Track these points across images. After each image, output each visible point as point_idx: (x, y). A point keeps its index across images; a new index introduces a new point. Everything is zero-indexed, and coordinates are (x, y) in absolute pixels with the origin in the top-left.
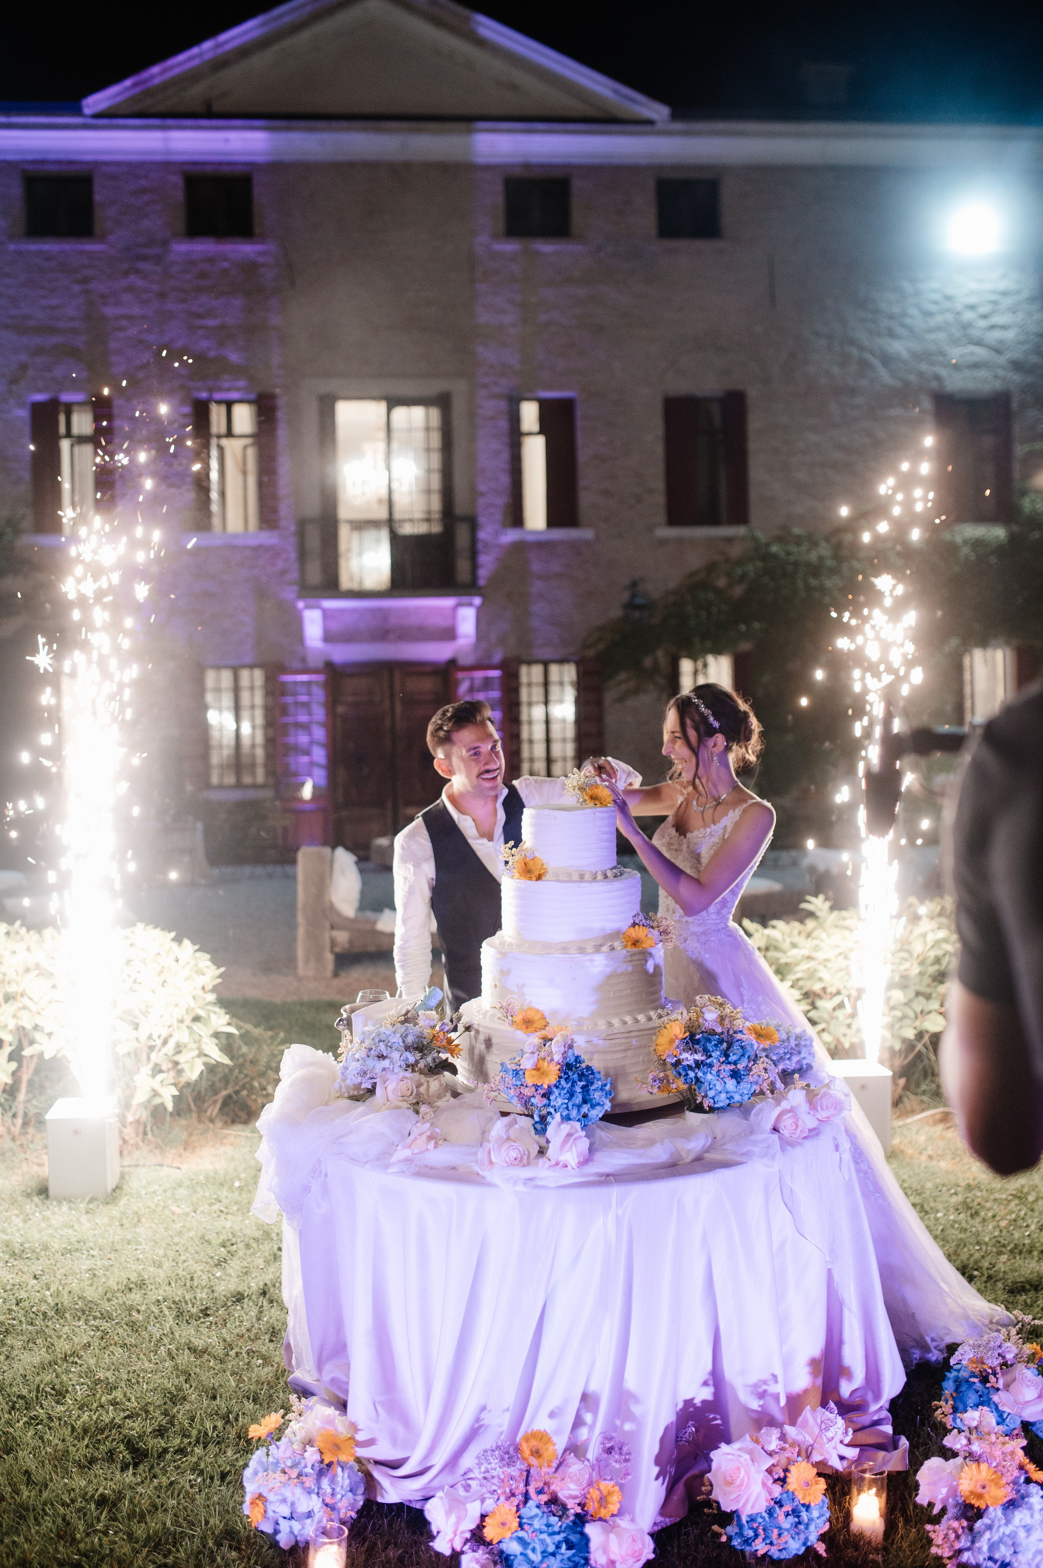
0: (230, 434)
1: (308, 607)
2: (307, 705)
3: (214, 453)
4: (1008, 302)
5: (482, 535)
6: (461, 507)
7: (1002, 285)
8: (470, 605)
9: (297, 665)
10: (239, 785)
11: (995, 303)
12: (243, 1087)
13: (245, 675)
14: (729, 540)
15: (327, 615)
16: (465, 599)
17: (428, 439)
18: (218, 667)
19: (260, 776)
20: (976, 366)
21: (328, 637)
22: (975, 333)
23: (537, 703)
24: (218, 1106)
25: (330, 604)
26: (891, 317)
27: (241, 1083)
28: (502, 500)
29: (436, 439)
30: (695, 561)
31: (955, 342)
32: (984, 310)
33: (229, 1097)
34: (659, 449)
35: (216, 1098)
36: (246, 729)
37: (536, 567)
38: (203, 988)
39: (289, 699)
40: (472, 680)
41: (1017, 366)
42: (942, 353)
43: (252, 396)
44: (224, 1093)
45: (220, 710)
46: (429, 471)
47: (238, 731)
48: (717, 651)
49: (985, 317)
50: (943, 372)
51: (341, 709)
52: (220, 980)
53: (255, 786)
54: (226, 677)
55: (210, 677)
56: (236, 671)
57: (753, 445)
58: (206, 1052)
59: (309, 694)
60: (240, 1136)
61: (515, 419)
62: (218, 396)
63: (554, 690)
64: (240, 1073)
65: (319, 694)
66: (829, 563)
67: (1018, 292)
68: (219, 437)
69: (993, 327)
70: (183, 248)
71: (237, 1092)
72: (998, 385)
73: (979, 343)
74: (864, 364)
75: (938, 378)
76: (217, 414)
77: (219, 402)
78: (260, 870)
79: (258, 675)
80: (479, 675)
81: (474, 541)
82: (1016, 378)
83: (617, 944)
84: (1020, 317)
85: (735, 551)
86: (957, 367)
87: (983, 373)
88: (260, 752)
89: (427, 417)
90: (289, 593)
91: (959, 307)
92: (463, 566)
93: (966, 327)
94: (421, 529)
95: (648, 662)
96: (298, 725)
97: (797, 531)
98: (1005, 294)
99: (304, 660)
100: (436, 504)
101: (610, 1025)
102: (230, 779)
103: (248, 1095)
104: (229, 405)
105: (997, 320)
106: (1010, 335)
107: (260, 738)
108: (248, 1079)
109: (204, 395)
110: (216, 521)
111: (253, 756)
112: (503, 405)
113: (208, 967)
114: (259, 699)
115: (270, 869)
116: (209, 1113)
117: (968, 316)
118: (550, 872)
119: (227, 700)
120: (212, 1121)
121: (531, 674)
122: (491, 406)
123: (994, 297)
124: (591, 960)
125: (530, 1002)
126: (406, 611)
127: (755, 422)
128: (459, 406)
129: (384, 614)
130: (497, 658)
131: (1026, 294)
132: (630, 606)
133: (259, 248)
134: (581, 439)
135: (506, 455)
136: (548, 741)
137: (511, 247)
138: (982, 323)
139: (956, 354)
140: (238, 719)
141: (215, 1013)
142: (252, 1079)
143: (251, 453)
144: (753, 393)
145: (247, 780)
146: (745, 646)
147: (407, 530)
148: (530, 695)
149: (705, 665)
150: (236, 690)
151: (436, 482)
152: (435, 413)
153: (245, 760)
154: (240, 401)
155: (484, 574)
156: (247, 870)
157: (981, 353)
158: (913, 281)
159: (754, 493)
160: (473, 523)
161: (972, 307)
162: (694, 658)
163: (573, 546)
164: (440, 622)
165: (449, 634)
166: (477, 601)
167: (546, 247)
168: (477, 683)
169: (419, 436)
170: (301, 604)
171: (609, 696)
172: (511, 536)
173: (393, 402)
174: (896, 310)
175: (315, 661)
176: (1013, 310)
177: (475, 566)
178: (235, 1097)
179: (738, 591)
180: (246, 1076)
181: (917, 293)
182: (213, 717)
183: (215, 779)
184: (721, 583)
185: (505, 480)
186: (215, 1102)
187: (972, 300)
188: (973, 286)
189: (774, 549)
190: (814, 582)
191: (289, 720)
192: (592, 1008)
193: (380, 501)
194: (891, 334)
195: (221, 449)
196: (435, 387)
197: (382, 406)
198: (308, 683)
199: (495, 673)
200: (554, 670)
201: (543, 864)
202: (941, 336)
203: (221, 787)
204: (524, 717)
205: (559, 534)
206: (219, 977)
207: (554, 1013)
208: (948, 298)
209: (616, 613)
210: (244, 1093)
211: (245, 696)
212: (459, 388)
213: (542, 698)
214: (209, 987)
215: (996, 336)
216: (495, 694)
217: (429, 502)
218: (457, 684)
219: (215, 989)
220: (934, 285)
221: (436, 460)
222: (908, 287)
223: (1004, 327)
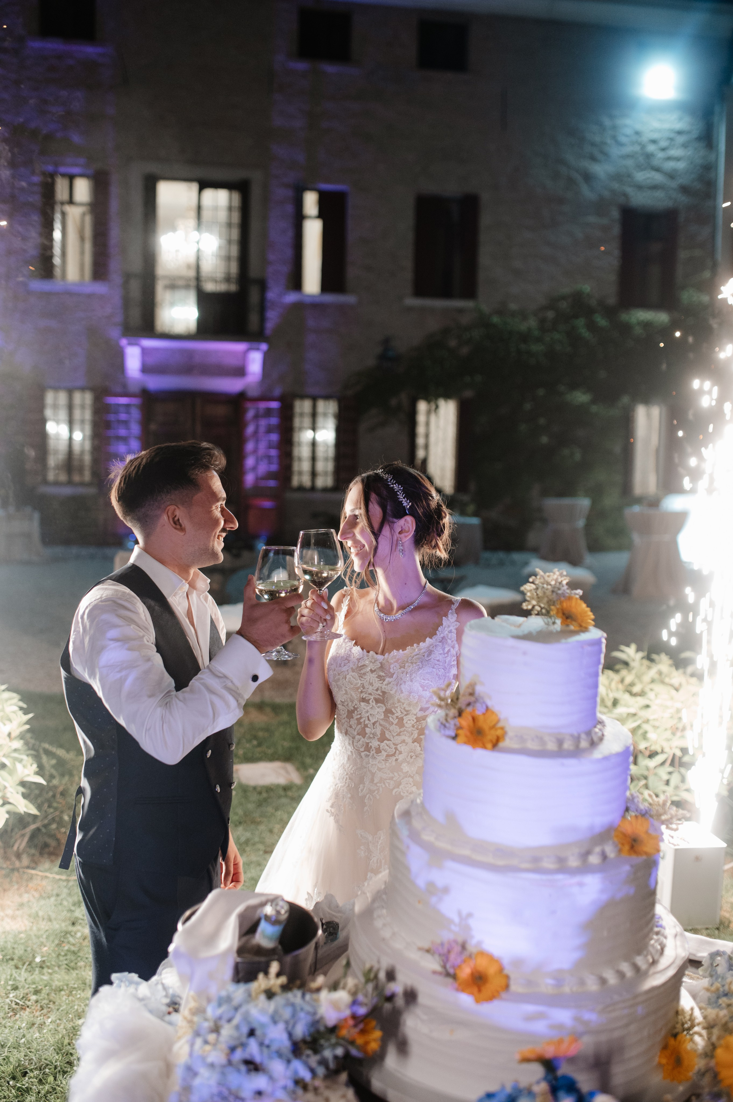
0: (71, 201)
1: (130, 344)
2: (126, 423)
3: (58, 217)
4: (681, 139)
5: (271, 295)
6: (254, 272)
7: (679, 126)
8: (258, 349)
9: (119, 389)
10: (70, 483)
11: (671, 139)
12: (53, 820)
13: (78, 397)
14: (461, 311)
15: (145, 352)
16: (255, 345)
17: (230, 217)
18: (56, 389)
19: (87, 476)
20: (655, 187)
21: (145, 369)
22: (655, 162)
23: (307, 429)
24: (26, 839)
25: (149, 343)
26: (593, 144)
27: (50, 817)
28: (286, 269)
29: (236, 217)
30: (433, 325)
31: (640, 167)
32: (664, 144)
33: (38, 829)
34: (410, 236)
35: (23, 832)
36: (78, 436)
37: (311, 323)
38: (9, 735)
39: (112, 417)
40: (257, 409)
41: (684, 189)
42: (629, 176)
43: (90, 172)
44: (33, 827)
45: (58, 422)
46: (230, 242)
47: (71, 439)
48: (447, 396)
49: (663, 149)
50: (629, 190)
51: (153, 427)
52: (27, 727)
53: (82, 484)
54: (62, 397)
55: (50, 397)
56: (70, 392)
57: (484, 237)
58: (11, 801)
59: (128, 413)
60: (46, 877)
61: (299, 204)
62: (62, 169)
63: (320, 421)
64: (49, 806)
65: (136, 414)
66: (536, 333)
67: (688, 132)
68: (62, 203)
69: (669, 159)
70: (36, 44)
71: (45, 826)
72: (670, 204)
73: (657, 169)
74: (571, 181)
75: (625, 195)
76: (61, 187)
77: (63, 175)
78: (84, 551)
79: (88, 398)
80: (263, 405)
81: (263, 300)
82: (683, 199)
83: (610, 851)
84: (689, 152)
85: (465, 320)
86: (640, 187)
87: (659, 194)
88: (87, 458)
89: (230, 200)
90: (114, 332)
91: (644, 139)
92: (254, 318)
93: (649, 156)
94: (221, 287)
95: (393, 402)
96: (119, 438)
97: (513, 306)
98: (680, 133)
99: (124, 386)
100: (234, 268)
101: (603, 981)
102: (63, 477)
103: (57, 828)
104: (71, 178)
105: (673, 153)
106: (681, 165)
107: (88, 446)
108: (57, 813)
109: (50, 168)
110: (58, 272)
111: (81, 460)
112: (290, 193)
113: (14, 712)
114: (88, 415)
115: (92, 550)
116: (15, 848)
117: (651, 148)
118: (510, 734)
119: (63, 414)
120: (18, 856)
121: (303, 406)
122: (282, 193)
123: (672, 135)
124: (581, 885)
125: (479, 943)
126: (207, 353)
127: (485, 220)
128: (256, 192)
129: (190, 354)
130: (277, 392)
131: (695, 134)
132: (383, 357)
133: (99, 50)
134: (350, 224)
135: (290, 234)
136: (314, 459)
137: (301, 66)
138: (661, 155)
139: (641, 176)
140: (71, 431)
141: (21, 761)
142: (62, 812)
143: (88, 220)
144: (485, 197)
145: (76, 478)
146: (468, 394)
147: (210, 287)
148: (301, 422)
149: (437, 407)
150: (70, 408)
151: (235, 251)
152: (236, 197)
153: (76, 463)
154: (82, 175)
155: (270, 326)
156: (74, 550)
157: (658, 178)
158: (612, 117)
159: (482, 276)
160: (263, 285)
161: (654, 142)
162: (428, 400)
163: (341, 308)
164: (233, 362)
165: (241, 371)
166: (264, 347)
167: (330, 69)
168: (261, 412)
169: (223, 215)
170: (124, 342)
171: (363, 427)
172: (291, 297)
173: (204, 185)
174: (597, 139)
175: (134, 388)
176: (685, 146)
177: (263, 319)
178: (44, 830)
179: (465, 351)
180: (56, 809)
181: (614, 128)
182: (52, 428)
183: (51, 476)
184: (453, 343)
185: (289, 252)
186: (23, 835)
187: (655, 136)
188: (656, 124)
189: (495, 319)
190: (523, 346)
191: (111, 433)
192: (576, 956)
193: (189, 267)
194: (593, 159)
195: (64, 214)
196: (236, 175)
197: (194, 187)
198: (128, 406)
199: (274, 405)
200: (321, 405)
201: (498, 721)
202: (629, 163)
203: (57, 483)
204: (296, 439)
205: (330, 298)
206: (27, 723)
207: (518, 962)
208: (637, 133)
209: (371, 362)
210: (54, 826)
211: (77, 414)
212: (256, 177)
213: (310, 425)
214: (15, 733)
215: (670, 165)
216: (274, 421)
217: (229, 267)
218: (244, 411)
219: (22, 737)
220: (628, 122)
221: (235, 234)
222: (607, 122)
223: (678, 159)
